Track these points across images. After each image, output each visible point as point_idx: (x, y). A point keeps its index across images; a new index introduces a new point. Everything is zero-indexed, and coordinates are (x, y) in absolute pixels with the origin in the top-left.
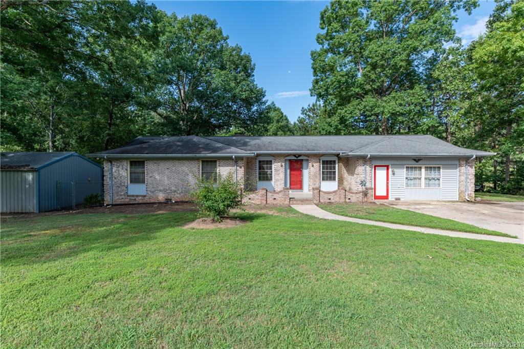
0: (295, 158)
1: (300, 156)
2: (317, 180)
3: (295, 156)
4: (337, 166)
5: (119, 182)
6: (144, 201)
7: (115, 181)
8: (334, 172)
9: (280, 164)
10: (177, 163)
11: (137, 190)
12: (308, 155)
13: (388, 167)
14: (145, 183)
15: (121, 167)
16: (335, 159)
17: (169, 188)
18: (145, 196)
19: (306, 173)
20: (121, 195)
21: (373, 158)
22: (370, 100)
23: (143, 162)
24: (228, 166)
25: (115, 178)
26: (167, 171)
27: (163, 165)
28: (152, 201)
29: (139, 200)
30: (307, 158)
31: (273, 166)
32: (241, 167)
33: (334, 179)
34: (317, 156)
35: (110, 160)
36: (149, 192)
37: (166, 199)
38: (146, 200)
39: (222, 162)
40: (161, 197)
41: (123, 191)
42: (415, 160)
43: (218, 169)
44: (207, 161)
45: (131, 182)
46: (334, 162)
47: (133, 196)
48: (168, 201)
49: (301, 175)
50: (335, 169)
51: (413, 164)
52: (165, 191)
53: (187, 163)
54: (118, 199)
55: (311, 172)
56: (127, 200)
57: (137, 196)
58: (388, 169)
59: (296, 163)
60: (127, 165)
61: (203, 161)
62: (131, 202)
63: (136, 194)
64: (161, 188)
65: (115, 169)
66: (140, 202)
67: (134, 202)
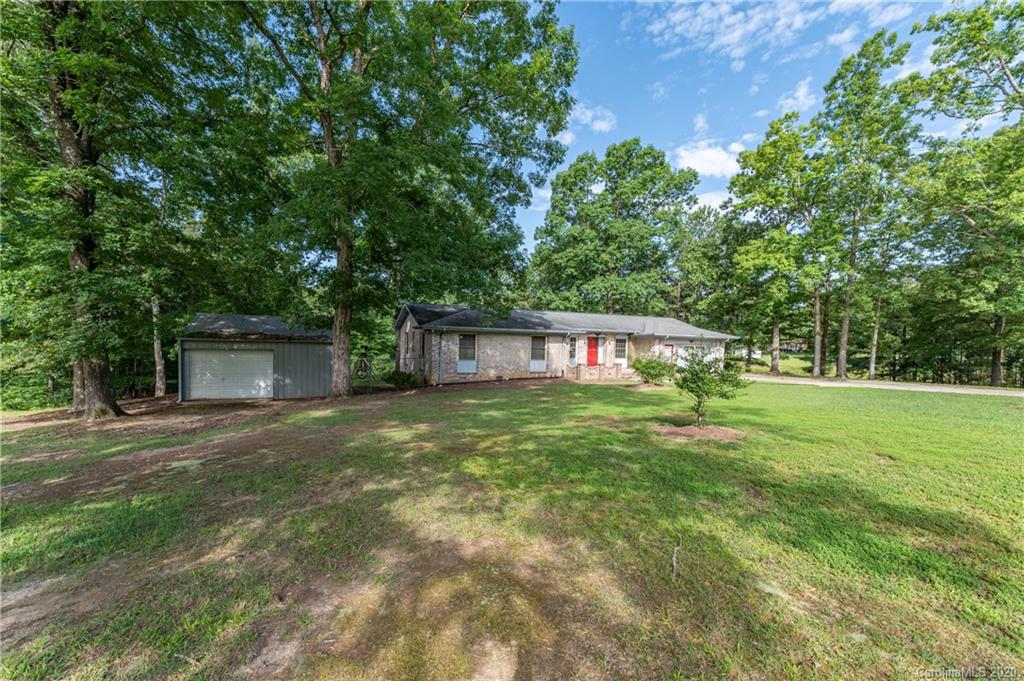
0: (596, 336)
1: (600, 334)
2: (613, 357)
3: (596, 334)
4: (627, 343)
5: (449, 358)
6: (475, 380)
7: (445, 356)
8: (624, 350)
9: (583, 341)
10: (509, 338)
11: (467, 367)
12: (606, 334)
13: (672, 345)
14: (474, 358)
15: (451, 341)
16: (626, 337)
17: (501, 365)
18: (475, 374)
19: (600, 350)
20: (450, 373)
21: (671, 338)
22: (613, 278)
23: (474, 336)
24: (557, 342)
25: (445, 354)
26: (499, 347)
27: (497, 340)
28: (484, 379)
29: (470, 378)
30: (605, 336)
31: (577, 343)
32: (567, 344)
33: (624, 357)
34: (614, 334)
35: (441, 333)
36: (480, 370)
37: (497, 377)
38: (478, 378)
39: (551, 339)
40: (492, 374)
41: (453, 368)
42: (690, 341)
43: (546, 346)
44: (537, 337)
45: (460, 358)
46: (625, 340)
47: (464, 374)
48: (499, 379)
49: (597, 352)
50: (625, 347)
51: (689, 344)
52: (496, 367)
53: (519, 338)
54: (447, 378)
55: (606, 351)
56: (457, 378)
57: (468, 374)
58: (673, 348)
59: (594, 341)
60: (457, 339)
61: (533, 338)
62: (461, 381)
63: (466, 371)
64: (493, 365)
65: (444, 343)
66: (471, 380)
67: (464, 381)
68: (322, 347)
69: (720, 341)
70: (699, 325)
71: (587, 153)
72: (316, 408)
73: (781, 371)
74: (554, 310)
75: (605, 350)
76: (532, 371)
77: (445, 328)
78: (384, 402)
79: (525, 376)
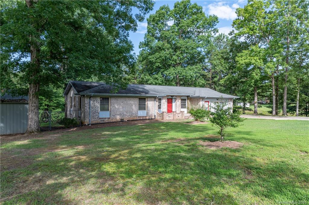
0: (171, 97)
1: (173, 96)
2: (180, 108)
3: (171, 96)
4: (187, 101)
5: (94, 110)
6: (109, 121)
7: (92, 109)
8: (185, 104)
9: (165, 100)
10: (127, 99)
11: (105, 115)
12: (176, 96)
13: (208, 102)
14: (108, 110)
15: (96, 101)
16: (186, 98)
17: (123, 113)
18: (109, 118)
19: (174, 104)
20: (95, 118)
23: (108, 98)
24: (152, 101)
25: (92, 108)
26: (122, 104)
27: (120, 100)
28: (114, 121)
29: (106, 121)
30: (176, 97)
31: (162, 101)
32: (157, 102)
33: (185, 108)
34: (180, 96)
35: (90, 97)
36: (112, 116)
37: (121, 120)
38: (110, 120)
39: (149, 99)
40: (118, 118)
41: (97, 115)
42: (217, 99)
43: (146, 103)
44: (141, 98)
45: (101, 110)
46: (186, 99)
47: (103, 118)
48: (122, 121)
49: (172, 106)
50: (186, 103)
51: (216, 101)
52: (120, 115)
53: (132, 99)
54: (94, 121)
56: (99, 121)
57: (105, 118)
58: (209, 103)
59: (170, 100)
60: (99, 100)
61: (139, 98)
62: (101, 122)
63: (104, 117)
64: (118, 113)
65: (91, 102)
66: (107, 121)
67: (103, 122)
68: (22, 105)
69: (231, 99)
70: (221, 91)
71: (165, 5)
72: (19, 139)
73: (259, 113)
74: (150, 84)
75: (176, 105)
76: (139, 116)
77: (92, 94)
78: (58, 135)
79: (135, 119)
